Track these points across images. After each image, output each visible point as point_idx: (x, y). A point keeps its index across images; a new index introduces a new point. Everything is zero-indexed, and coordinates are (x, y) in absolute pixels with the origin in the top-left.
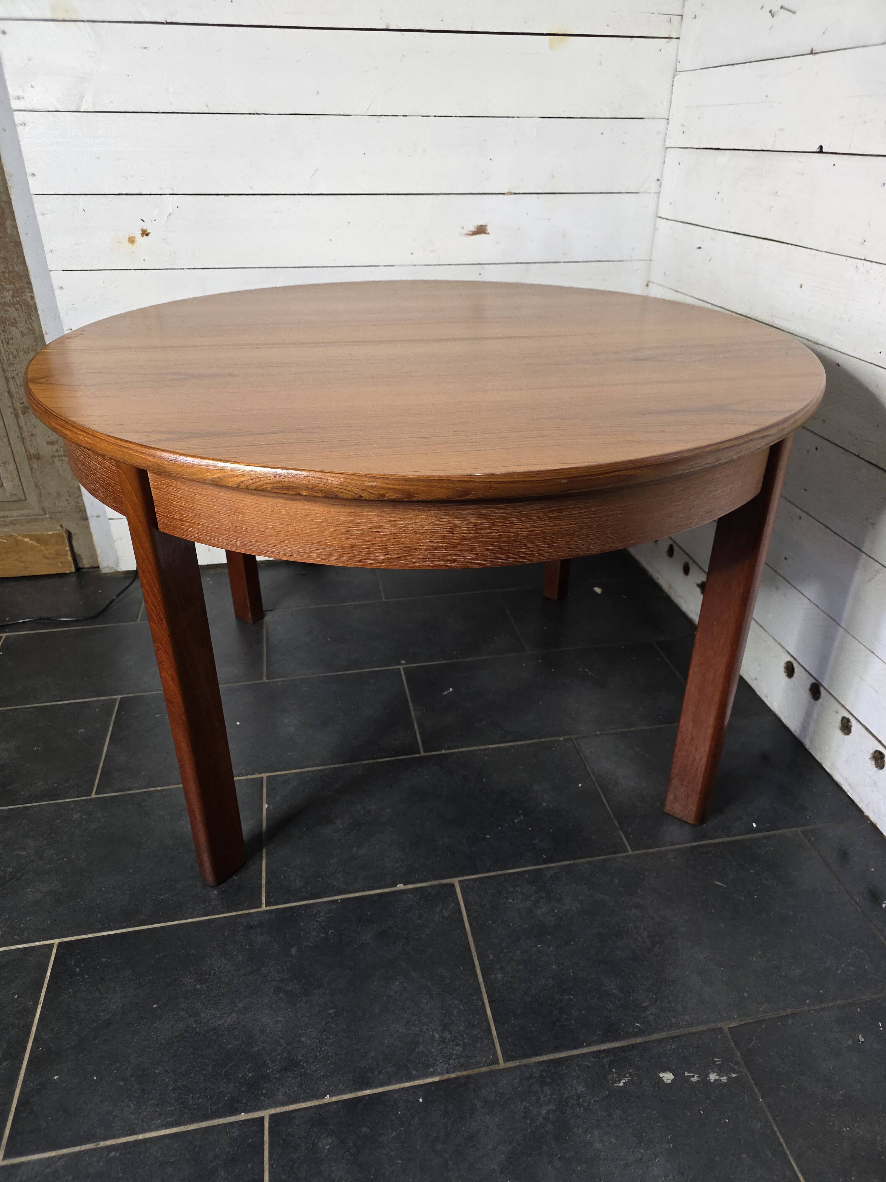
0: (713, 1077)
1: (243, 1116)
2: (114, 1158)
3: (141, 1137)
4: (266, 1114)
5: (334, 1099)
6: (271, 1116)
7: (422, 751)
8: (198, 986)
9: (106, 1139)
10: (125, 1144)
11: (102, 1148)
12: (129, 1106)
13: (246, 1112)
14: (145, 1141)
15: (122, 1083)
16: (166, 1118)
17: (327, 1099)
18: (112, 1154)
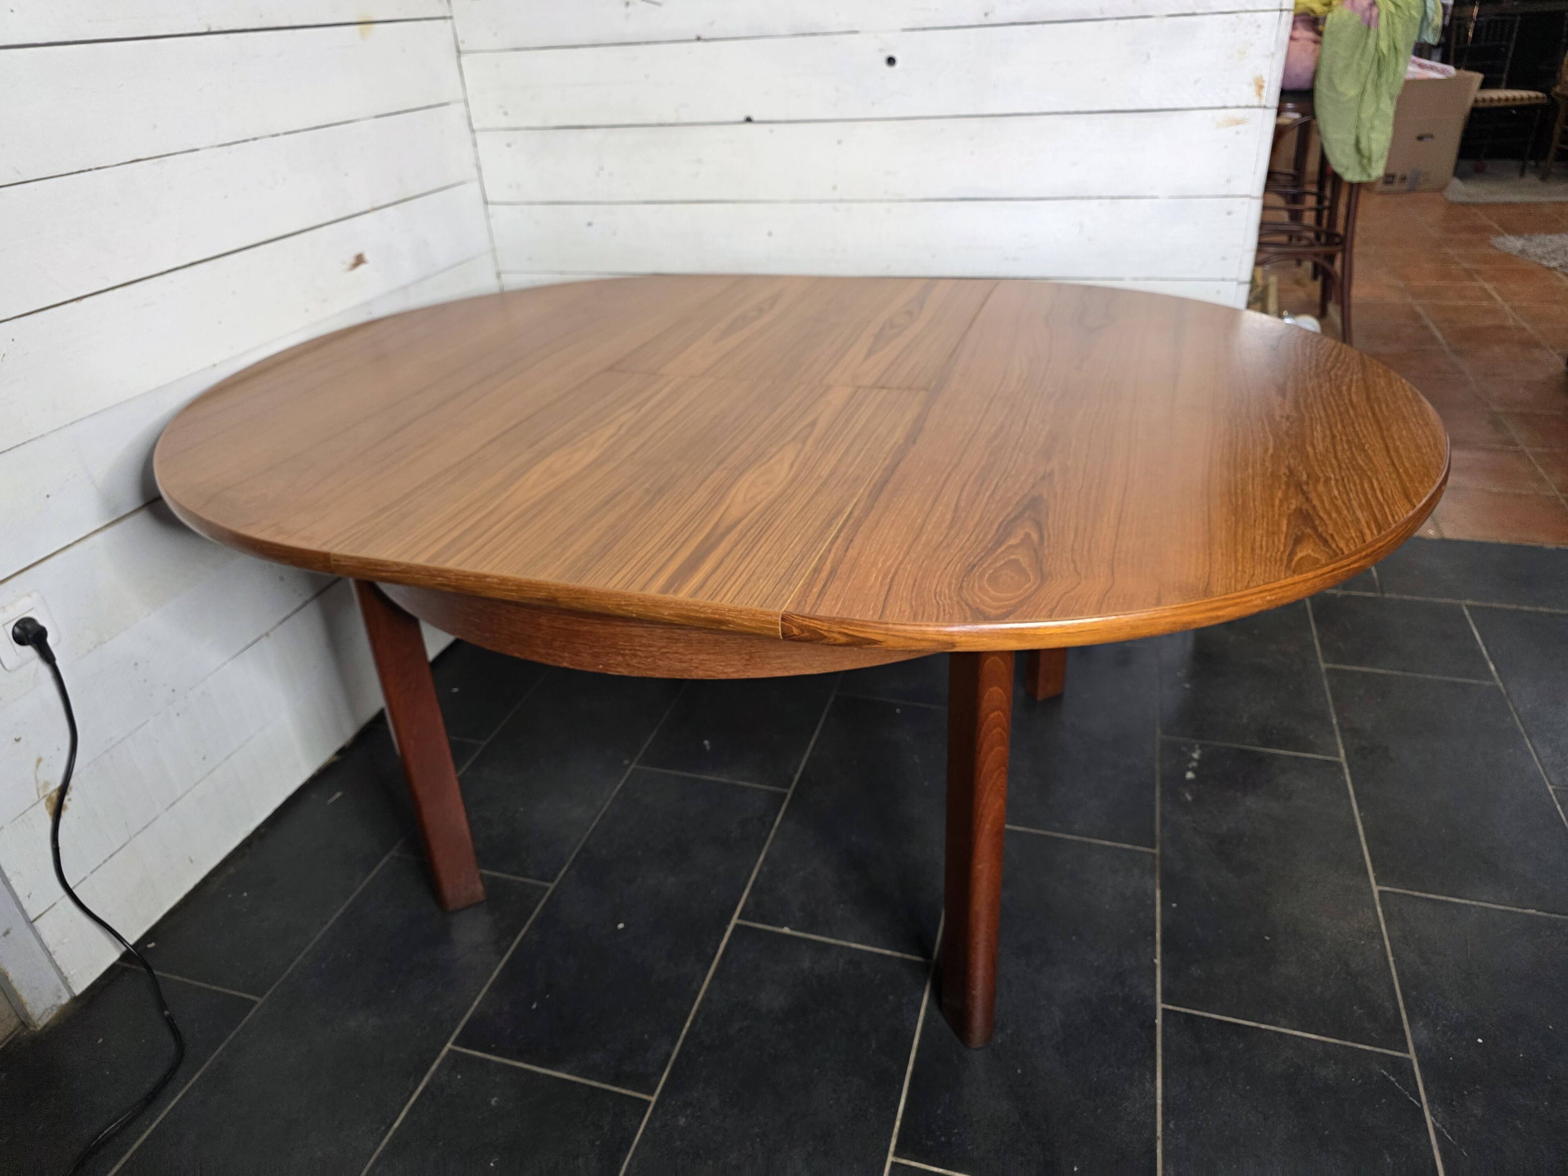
0: (1196, 755)
1: (1159, 1021)
2: (1175, 1125)
3: (1159, 1102)
4: (1160, 1006)
5: (1159, 956)
6: (1163, 1002)
7: (784, 790)
8: (1009, 1032)
9: (1155, 1131)
10: (1164, 1114)
11: (1163, 1135)
12: (1126, 1107)
13: (1155, 1018)
14: (1164, 1098)
15: (1099, 1111)
16: (1146, 1078)
17: (1158, 961)
18: (1171, 1125)
